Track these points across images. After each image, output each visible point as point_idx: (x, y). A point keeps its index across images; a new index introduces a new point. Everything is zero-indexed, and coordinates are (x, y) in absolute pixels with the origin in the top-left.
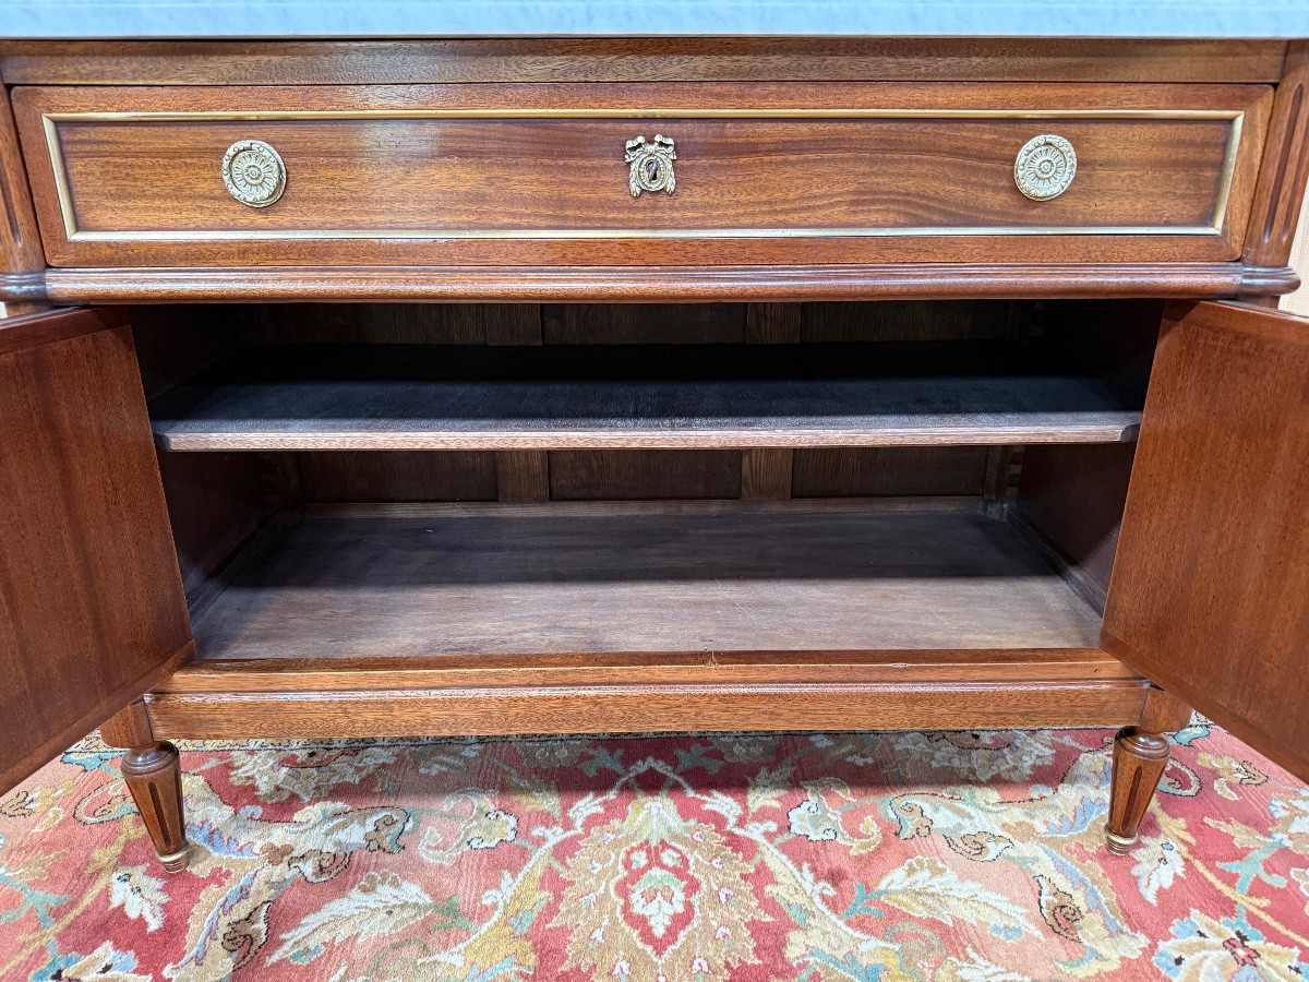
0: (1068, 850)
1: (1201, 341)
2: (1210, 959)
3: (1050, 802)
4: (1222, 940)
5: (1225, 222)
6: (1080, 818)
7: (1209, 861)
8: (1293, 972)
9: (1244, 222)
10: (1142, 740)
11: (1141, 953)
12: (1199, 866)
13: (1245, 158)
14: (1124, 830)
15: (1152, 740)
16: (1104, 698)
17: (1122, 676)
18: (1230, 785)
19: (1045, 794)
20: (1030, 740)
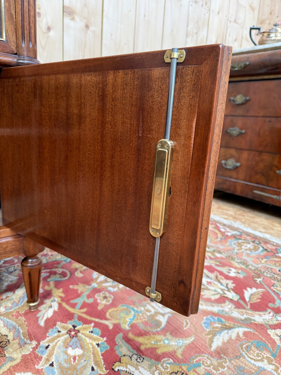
0: (13, 316)
1: (5, 85)
2: (60, 341)
3: (10, 298)
4: (66, 331)
5: (6, 36)
6: (21, 300)
7: (68, 302)
8: (90, 333)
9: (14, 38)
10: (30, 260)
11: (32, 350)
12: (64, 304)
13: (8, 10)
14: (32, 299)
15: (33, 259)
16: (5, 246)
17: (12, 235)
18: (81, 272)
19: (9, 295)
20: (9, 276)
